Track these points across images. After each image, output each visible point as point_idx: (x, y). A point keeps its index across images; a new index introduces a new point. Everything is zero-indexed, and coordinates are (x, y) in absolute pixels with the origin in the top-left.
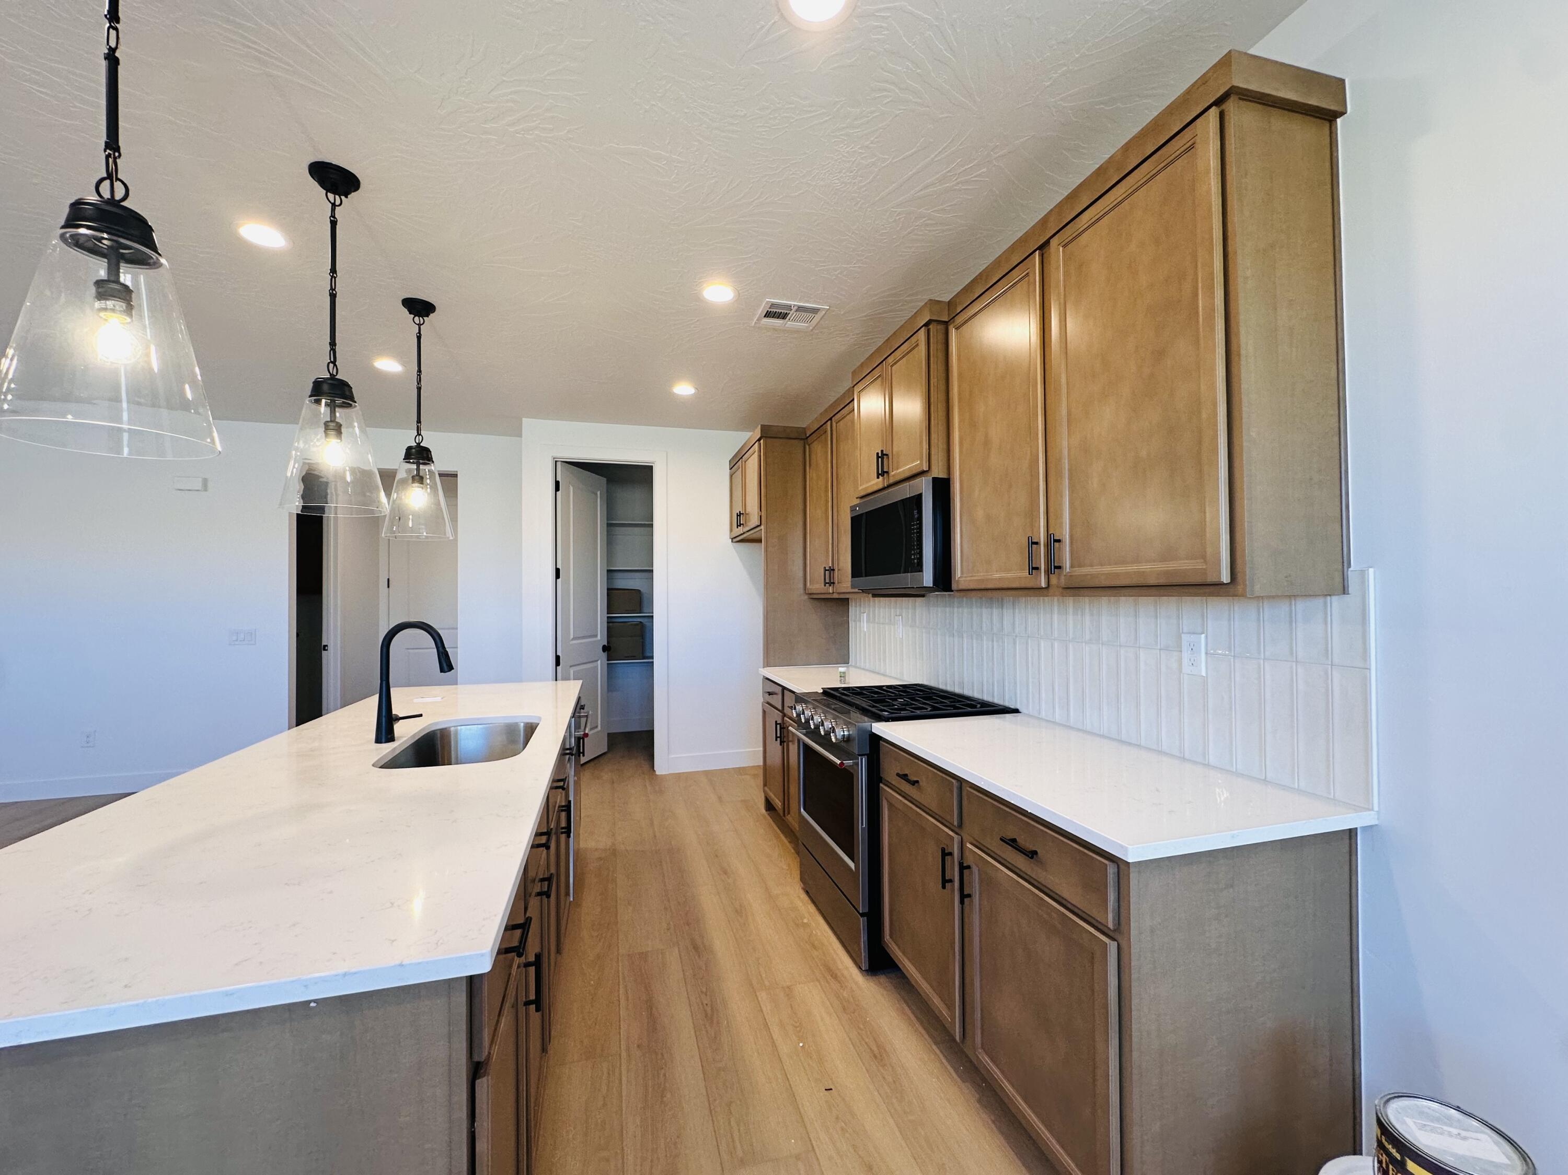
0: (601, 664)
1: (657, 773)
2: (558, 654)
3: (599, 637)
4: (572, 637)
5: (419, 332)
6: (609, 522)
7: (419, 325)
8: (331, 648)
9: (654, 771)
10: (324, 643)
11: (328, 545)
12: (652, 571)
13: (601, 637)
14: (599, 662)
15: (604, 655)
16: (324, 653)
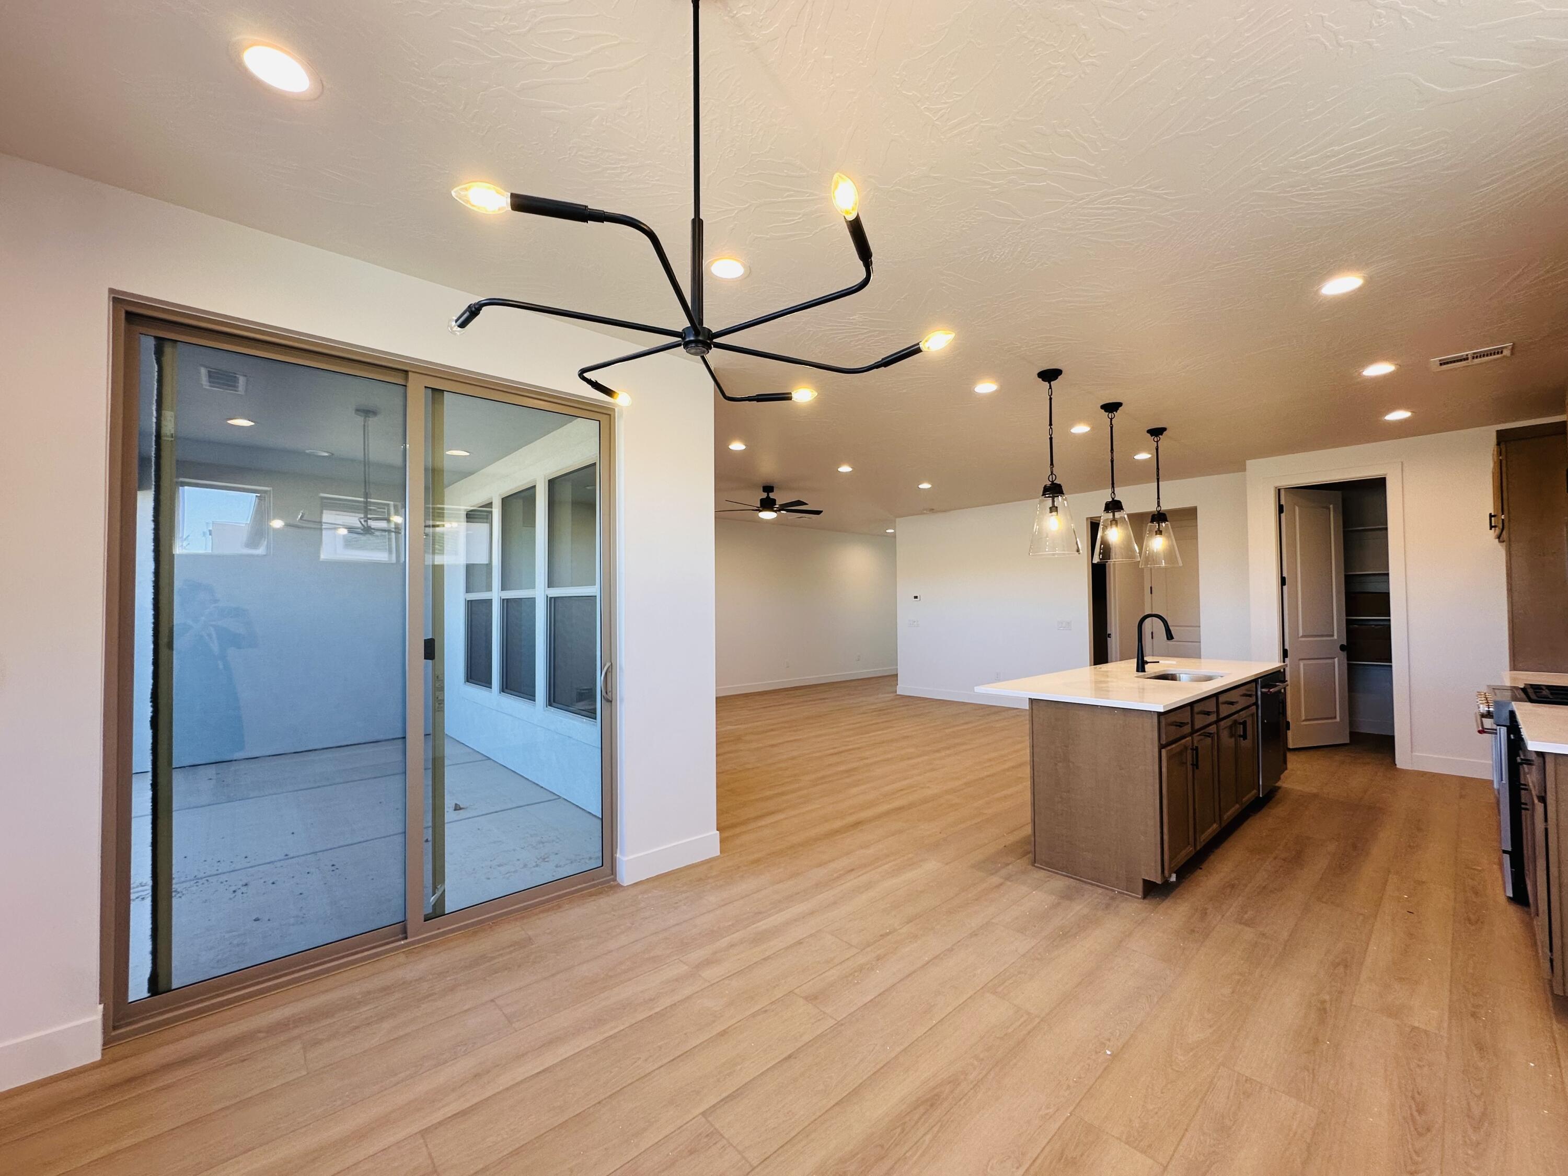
0: (1338, 663)
1: (1398, 767)
2: (1286, 648)
3: (1335, 637)
4: (1301, 634)
5: (1157, 446)
6: (1346, 529)
7: (1157, 442)
8: (1113, 636)
9: (1396, 765)
10: (1108, 632)
11: (1110, 583)
12: (1388, 574)
13: (1337, 637)
14: (1336, 660)
15: (1344, 655)
16: (1109, 639)
